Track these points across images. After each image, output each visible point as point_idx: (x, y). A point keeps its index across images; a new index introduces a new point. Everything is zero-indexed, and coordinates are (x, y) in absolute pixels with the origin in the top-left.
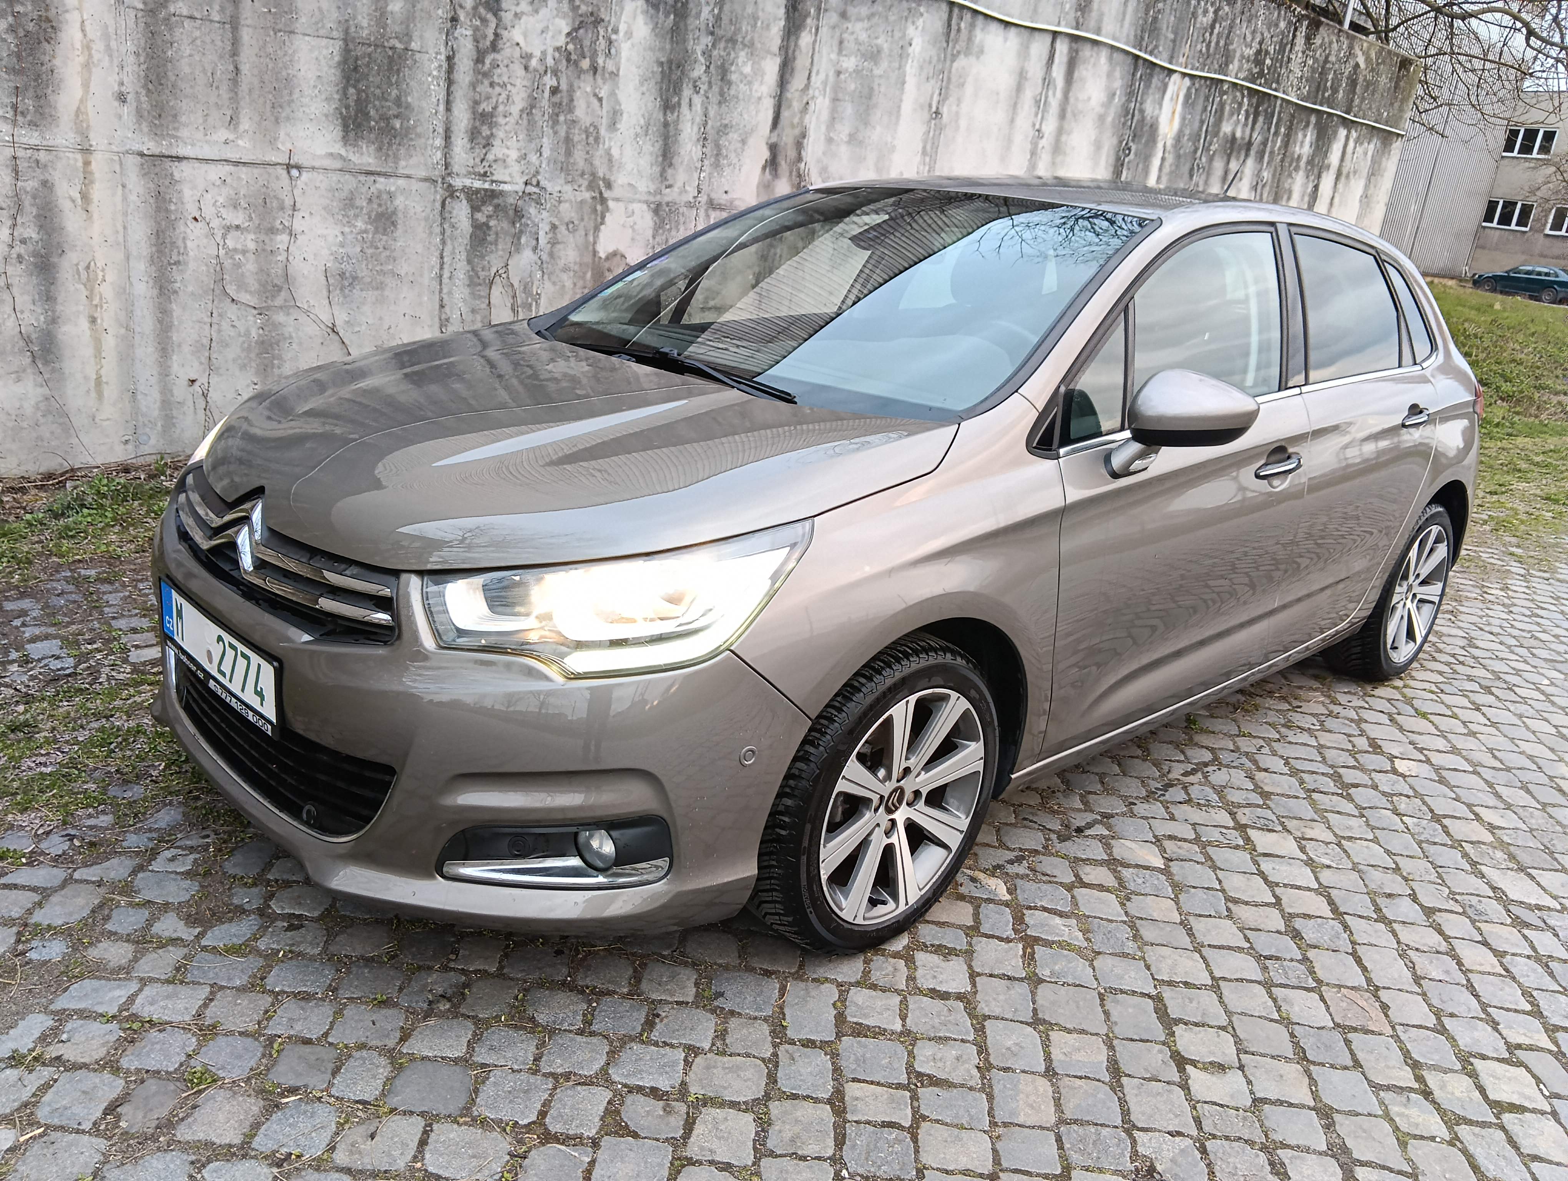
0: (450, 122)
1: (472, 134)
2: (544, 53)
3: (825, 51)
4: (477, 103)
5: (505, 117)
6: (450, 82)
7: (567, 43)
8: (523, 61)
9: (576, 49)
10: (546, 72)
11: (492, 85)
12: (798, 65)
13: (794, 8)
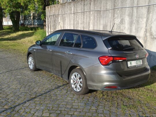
2: (118, 23)
9: (121, 22)
12: (150, 18)
13: (148, 11)
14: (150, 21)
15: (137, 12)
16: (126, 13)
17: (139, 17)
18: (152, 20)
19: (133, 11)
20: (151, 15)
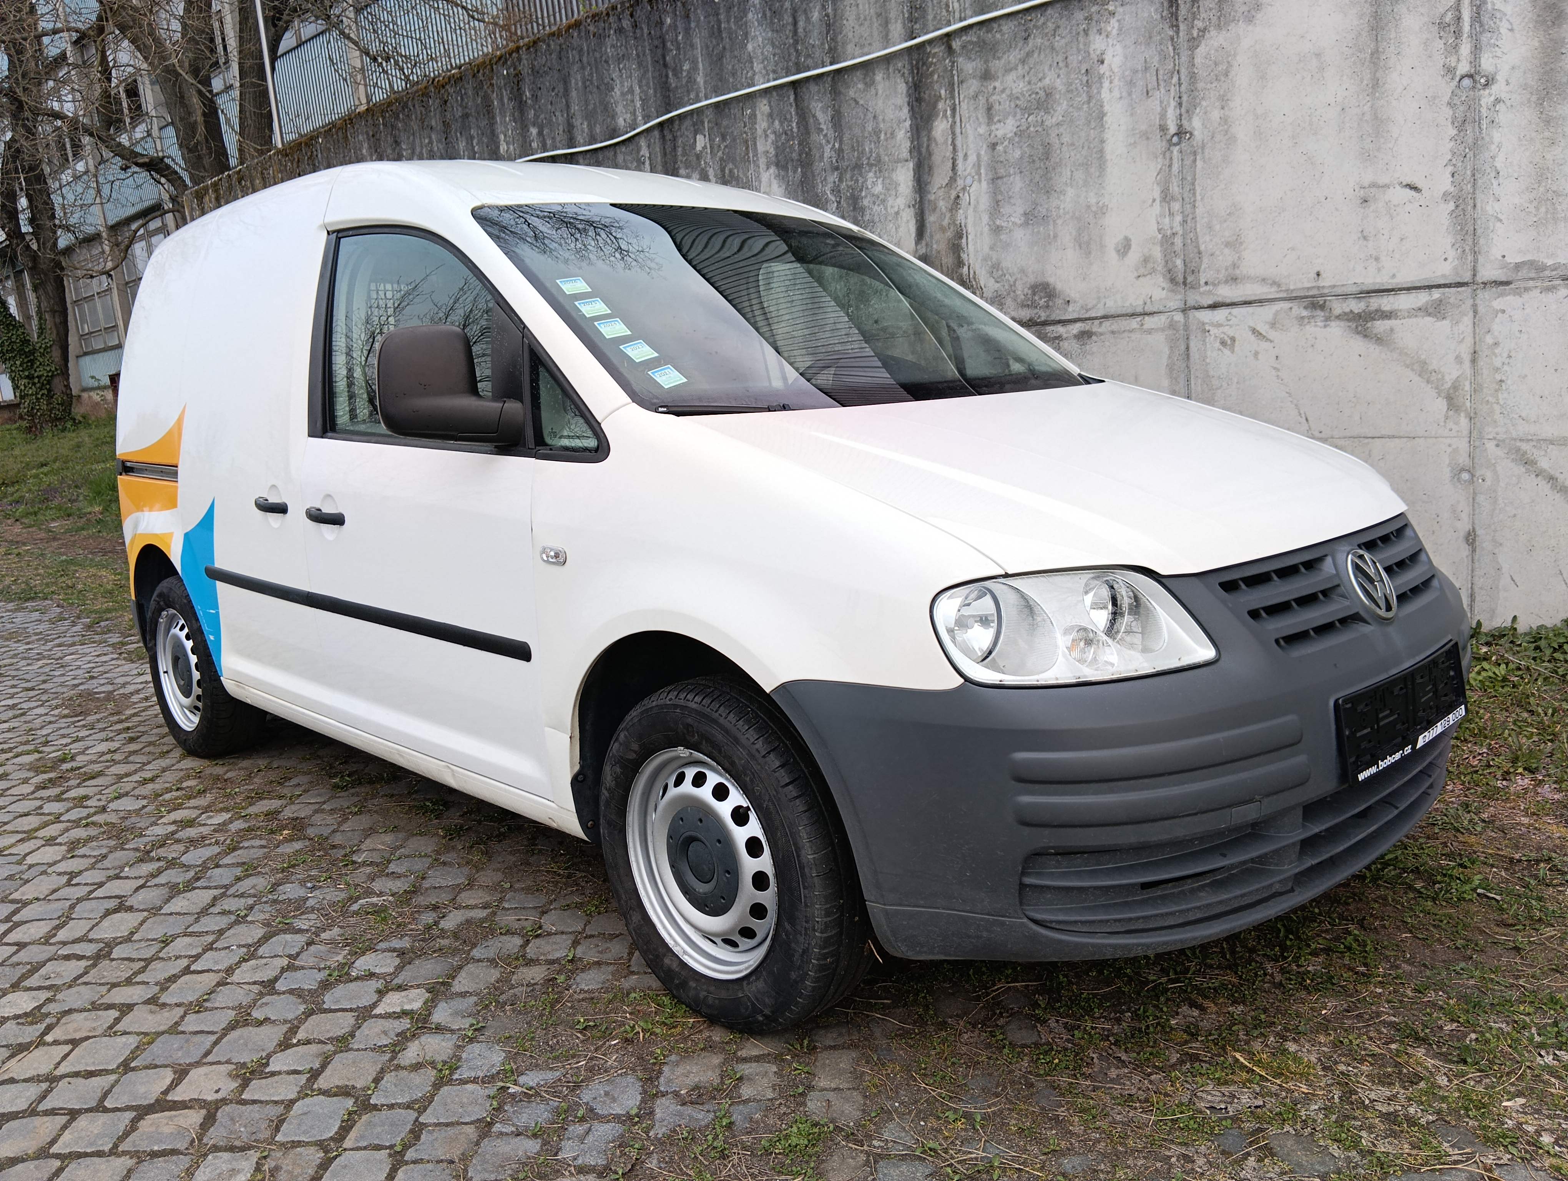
3: (969, 129)
12: (937, 158)
13: (919, 100)
14: (939, 179)
15: (837, 121)
16: (761, 148)
17: (858, 167)
18: (954, 168)
19: (803, 115)
20: (940, 127)
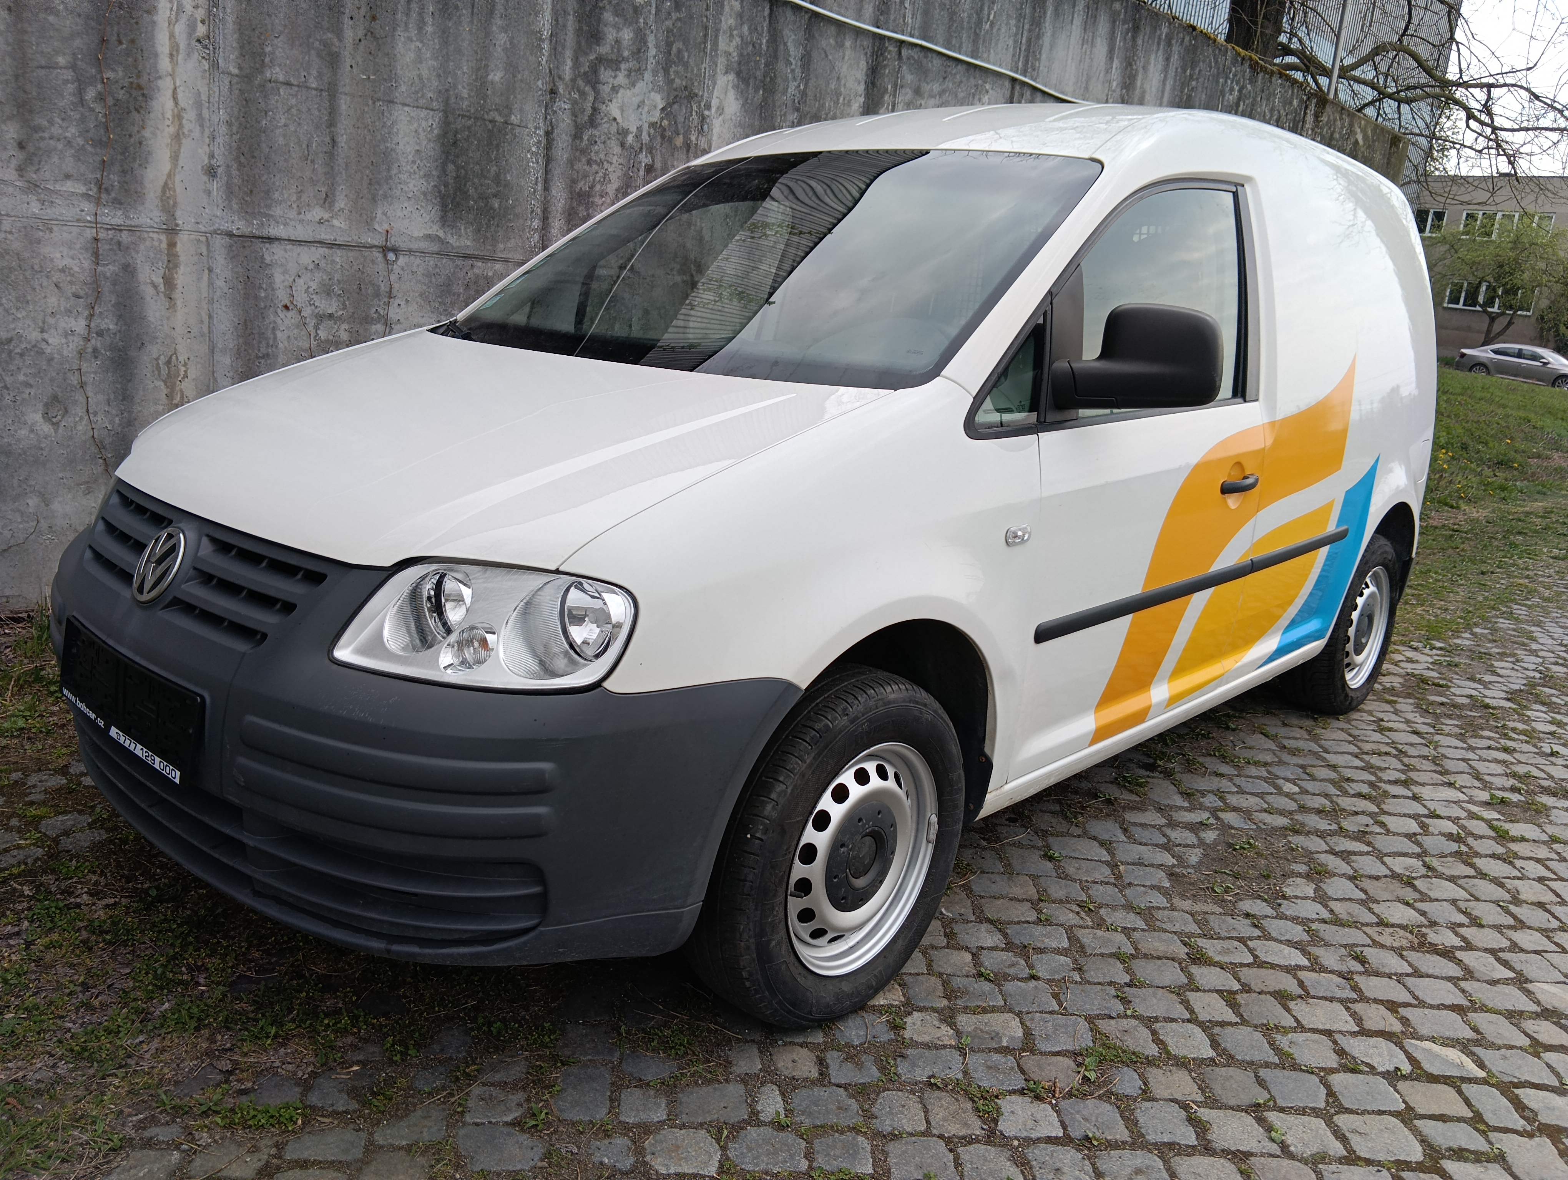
0: (548, 202)
1: (570, 215)
2: (640, 129)
4: (574, 181)
5: (602, 196)
6: (548, 159)
7: (662, 119)
8: (620, 137)
9: (670, 124)
10: (641, 149)
11: (589, 162)
